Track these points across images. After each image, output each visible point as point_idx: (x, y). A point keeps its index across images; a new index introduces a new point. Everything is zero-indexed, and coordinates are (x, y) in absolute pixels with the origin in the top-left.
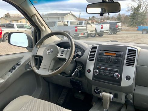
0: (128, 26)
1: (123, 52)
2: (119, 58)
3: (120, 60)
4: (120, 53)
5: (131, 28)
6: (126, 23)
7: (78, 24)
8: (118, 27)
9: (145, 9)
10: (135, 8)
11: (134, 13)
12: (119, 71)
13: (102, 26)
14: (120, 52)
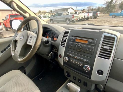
0: (103, 14)
1: (97, 40)
2: (91, 47)
3: (92, 49)
4: (93, 41)
5: (105, 15)
6: (103, 12)
7: (74, 14)
8: (98, 14)
9: (115, 2)
10: (109, 2)
11: (108, 5)
12: (89, 63)
13: (88, 14)
14: (93, 39)
